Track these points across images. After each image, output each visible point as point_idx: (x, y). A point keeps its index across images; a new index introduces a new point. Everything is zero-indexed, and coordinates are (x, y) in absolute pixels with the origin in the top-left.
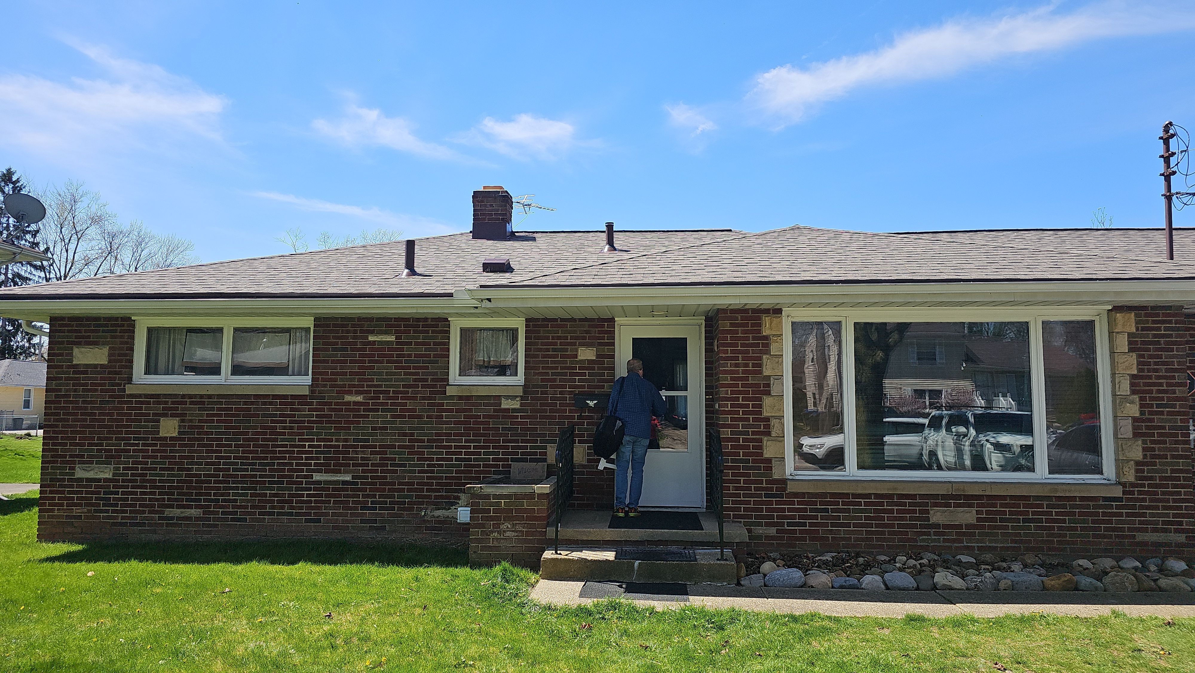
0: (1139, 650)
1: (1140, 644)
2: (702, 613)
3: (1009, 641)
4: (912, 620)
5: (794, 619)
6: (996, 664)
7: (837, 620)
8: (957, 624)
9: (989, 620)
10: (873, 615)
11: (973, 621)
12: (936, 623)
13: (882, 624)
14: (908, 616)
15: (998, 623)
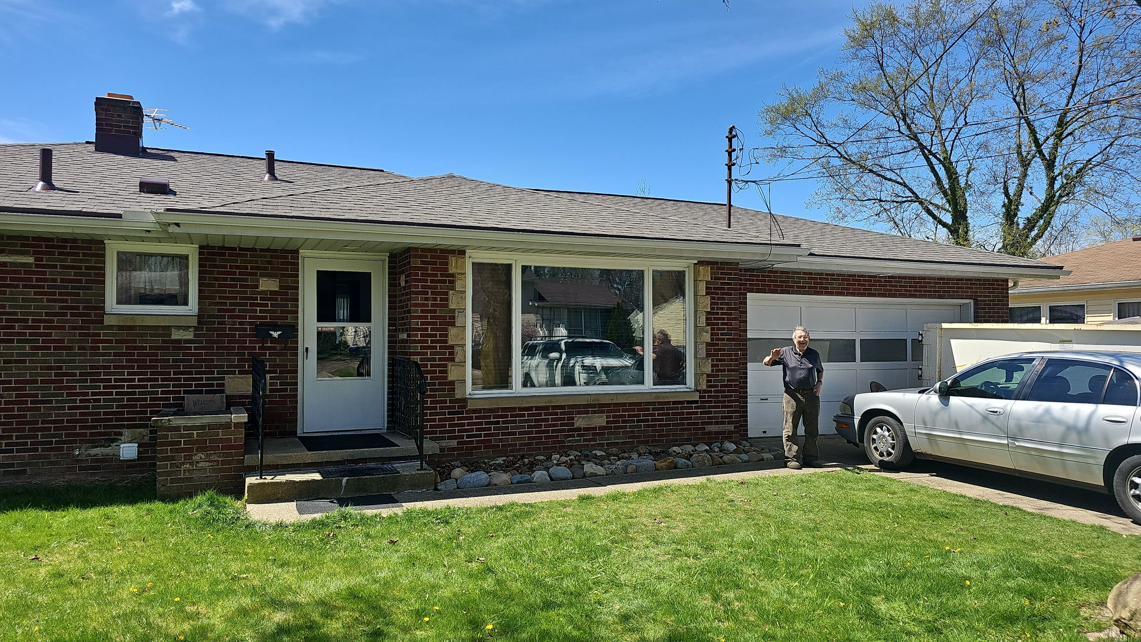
0: (733, 501)
1: (731, 496)
2: (428, 513)
3: (653, 505)
4: (583, 499)
5: (500, 509)
6: (655, 520)
7: (531, 506)
8: (615, 498)
9: (634, 494)
10: (554, 499)
11: (624, 495)
12: (601, 499)
13: (563, 505)
14: (580, 497)
15: (640, 495)
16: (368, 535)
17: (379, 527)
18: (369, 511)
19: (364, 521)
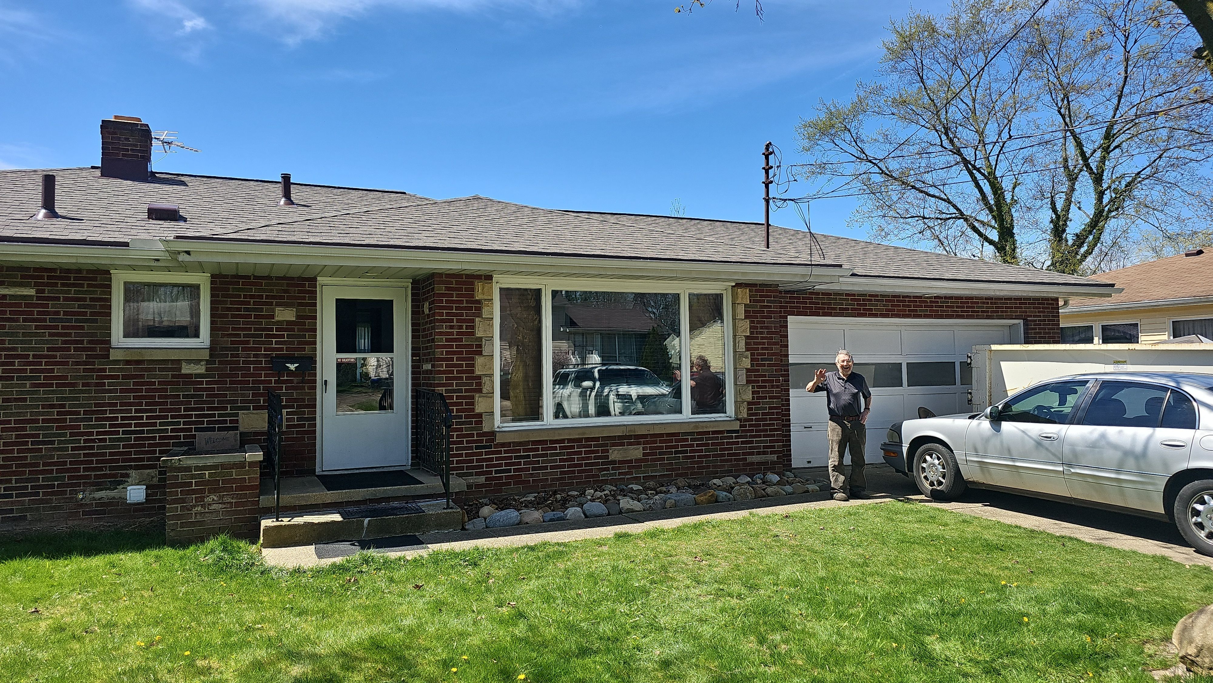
0: (777, 536)
1: (775, 531)
2: (454, 555)
3: (693, 542)
4: (619, 536)
5: (532, 549)
6: (696, 558)
7: (565, 545)
8: (653, 535)
9: (673, 531)
10: (588, 537)
11: (663, 531)
12: (638, 537)
13: (599, 543)
14: (616, 534)
15: (679, 531)
16: (391, 580)
17: (403, 571)
18: (393, 554)
19: (387, 564)
